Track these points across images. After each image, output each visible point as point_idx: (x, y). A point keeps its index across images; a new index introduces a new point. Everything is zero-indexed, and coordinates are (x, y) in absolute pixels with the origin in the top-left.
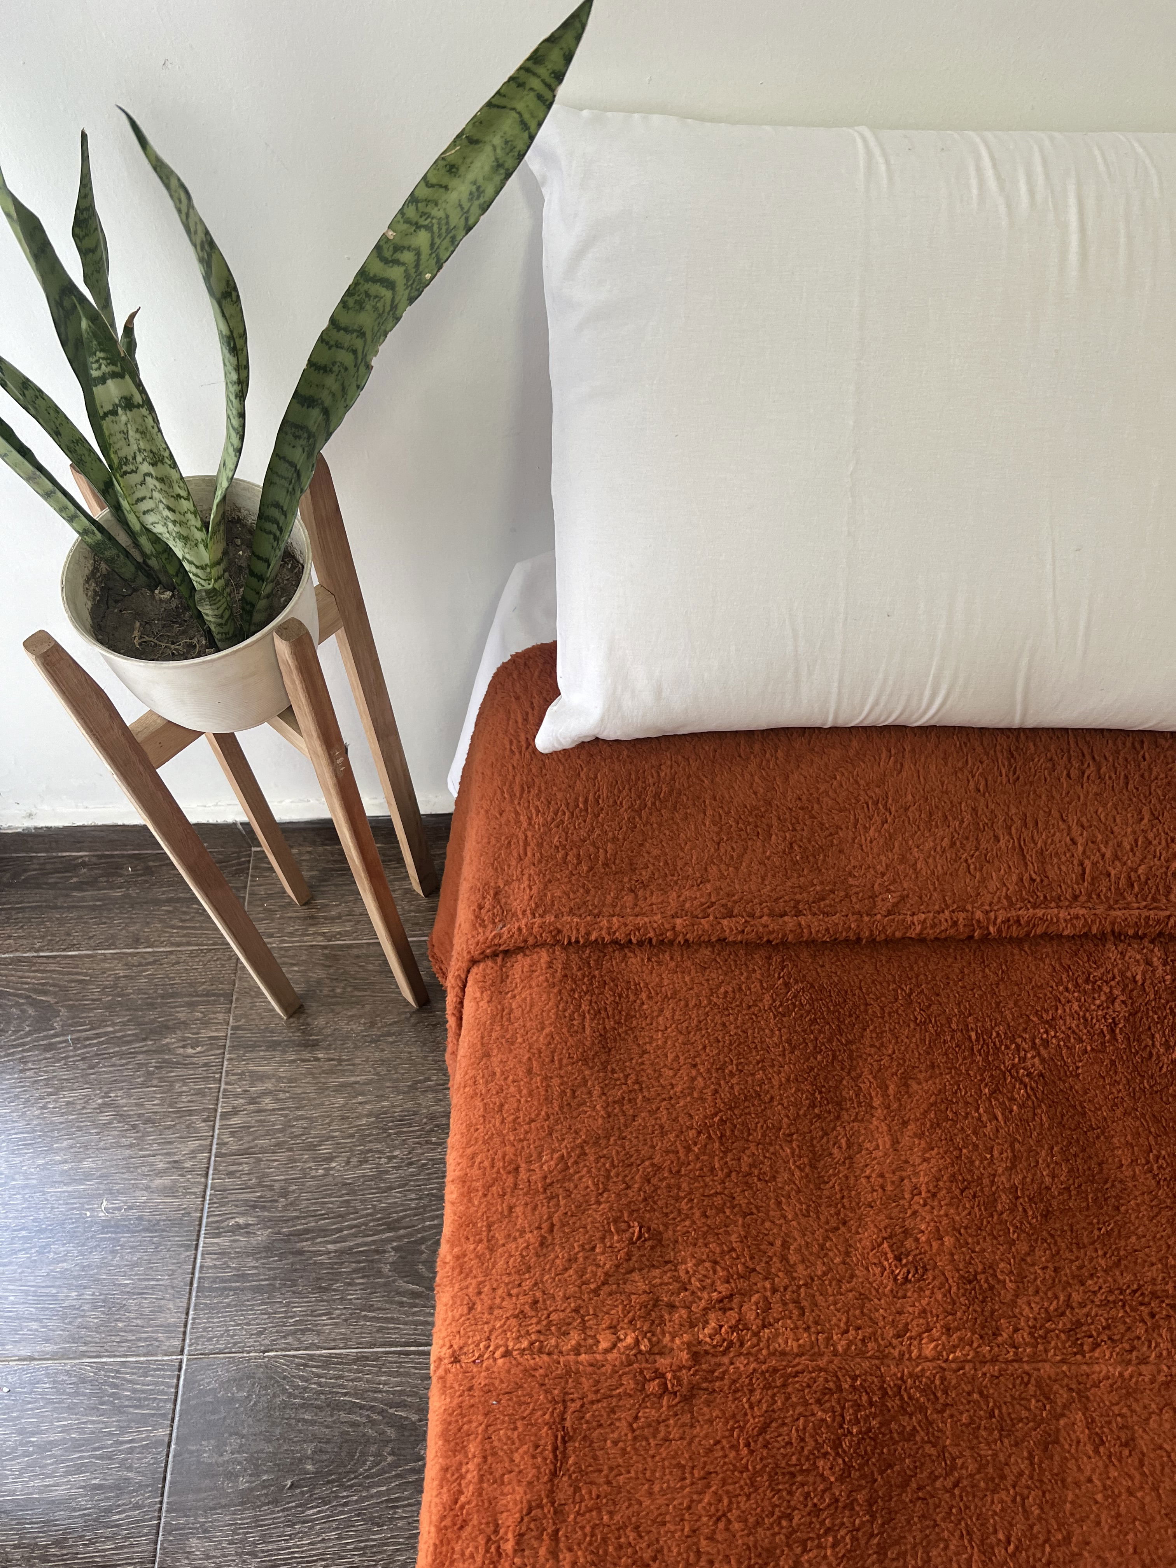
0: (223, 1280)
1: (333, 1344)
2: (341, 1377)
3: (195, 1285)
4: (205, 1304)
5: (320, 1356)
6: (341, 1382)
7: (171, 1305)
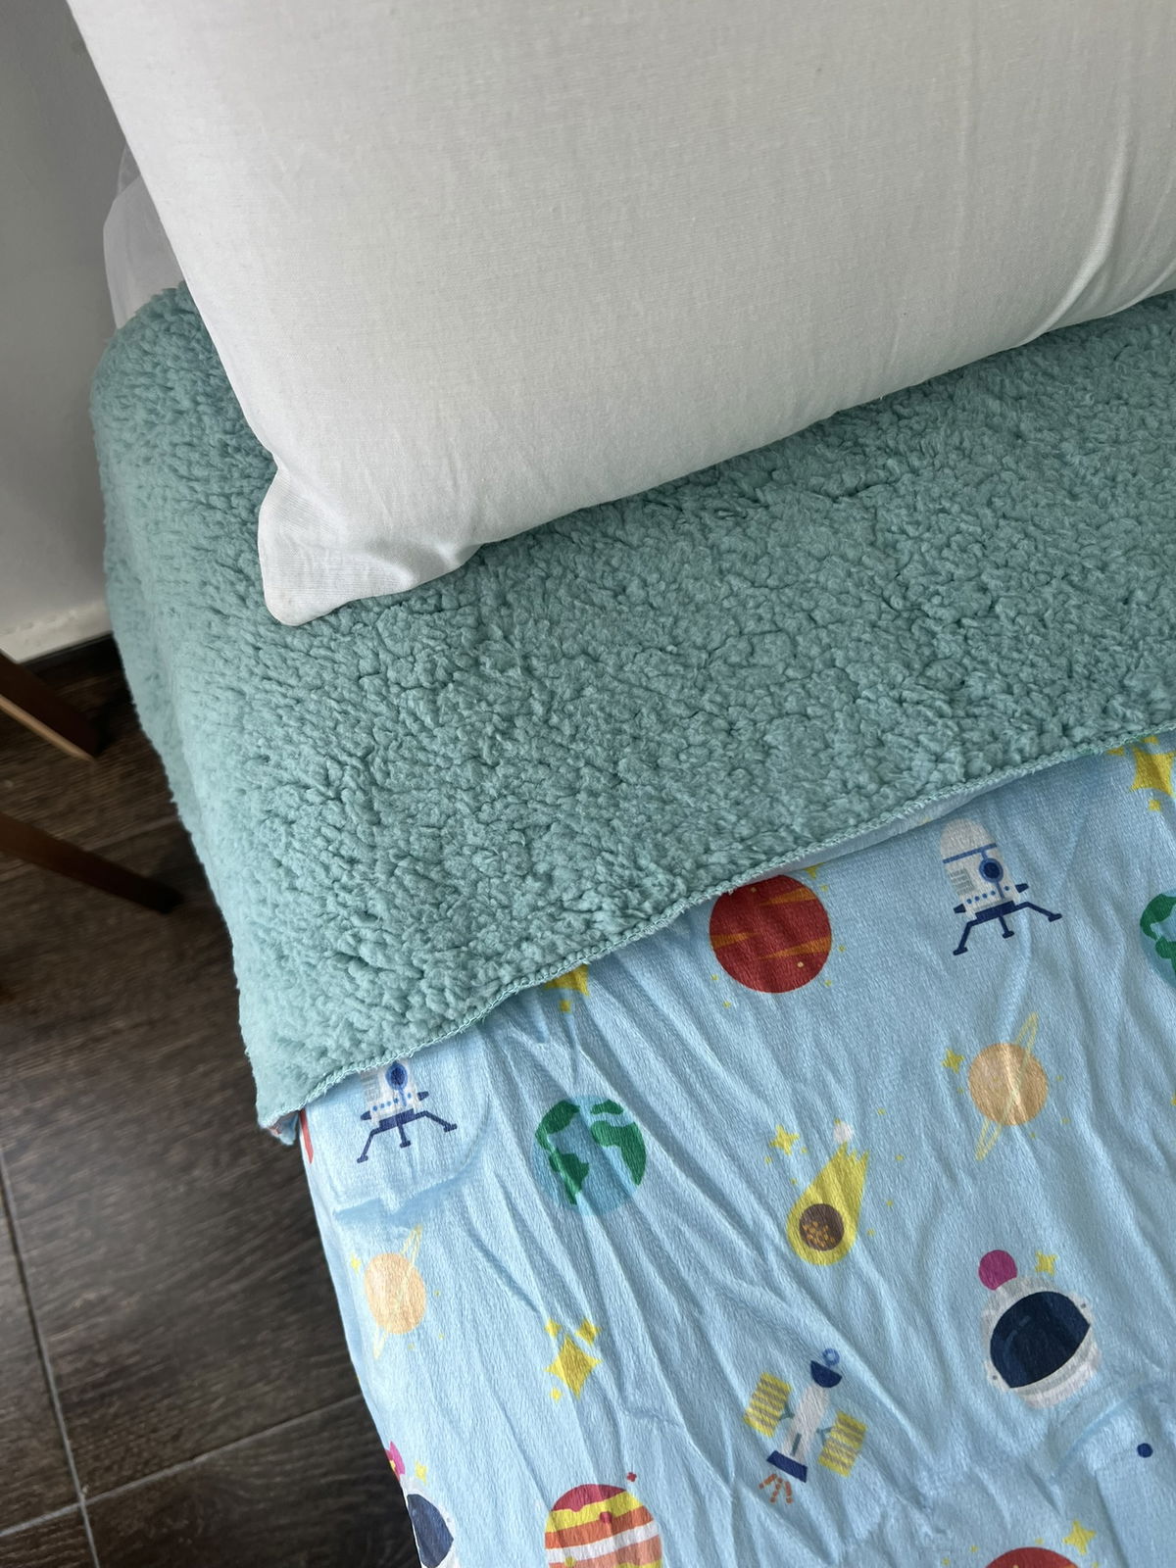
0: (95, 1386)
1: (284, 1416)
2: (311, 1455)
3: (58, 1405)
4: (81, 1426)
5: (274, 1436)
6: (313, 1460)
7: (35, 1443)
